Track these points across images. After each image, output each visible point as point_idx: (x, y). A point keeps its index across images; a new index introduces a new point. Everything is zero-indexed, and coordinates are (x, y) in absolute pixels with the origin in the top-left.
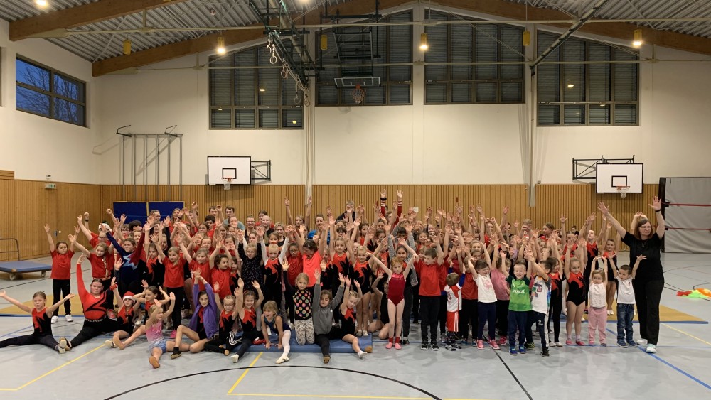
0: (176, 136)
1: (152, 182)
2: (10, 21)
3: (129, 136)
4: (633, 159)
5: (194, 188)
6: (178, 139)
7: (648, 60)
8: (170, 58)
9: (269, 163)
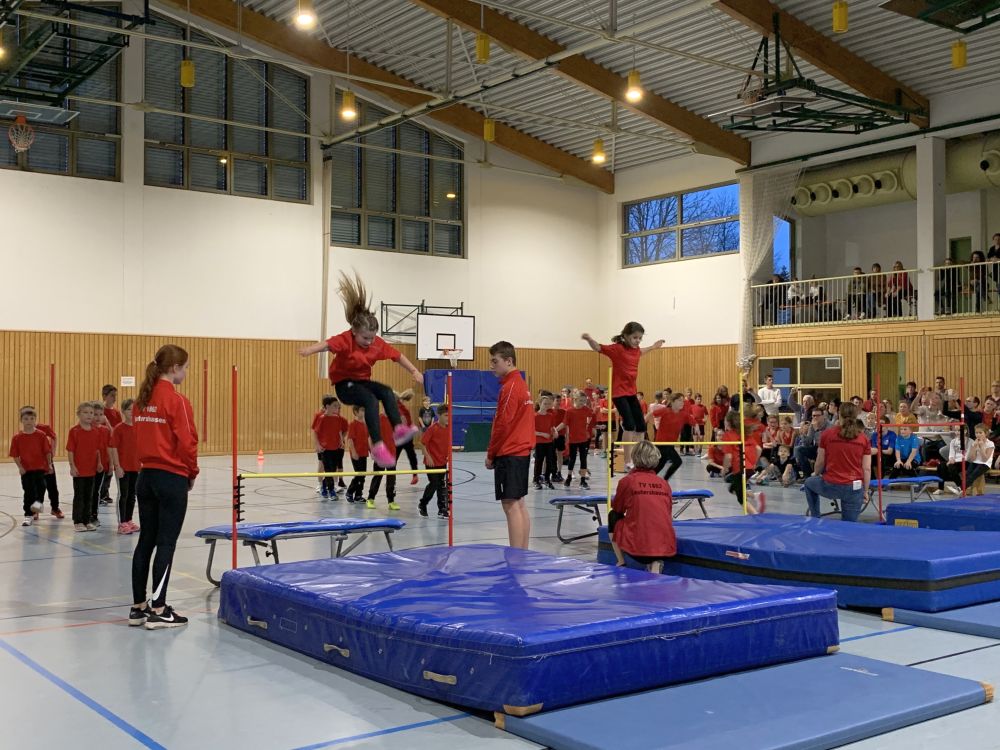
4: (461, 308)
7: (479, 162)
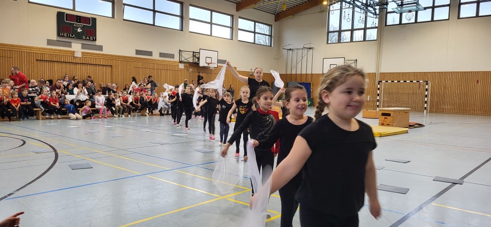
0: (310, 48)
1: (299, 72)
2: (237, 3)
3: (290, 50)
5: (318, 75)
6: (311, 50)
8: (308, 8)
9: (356, 60)
